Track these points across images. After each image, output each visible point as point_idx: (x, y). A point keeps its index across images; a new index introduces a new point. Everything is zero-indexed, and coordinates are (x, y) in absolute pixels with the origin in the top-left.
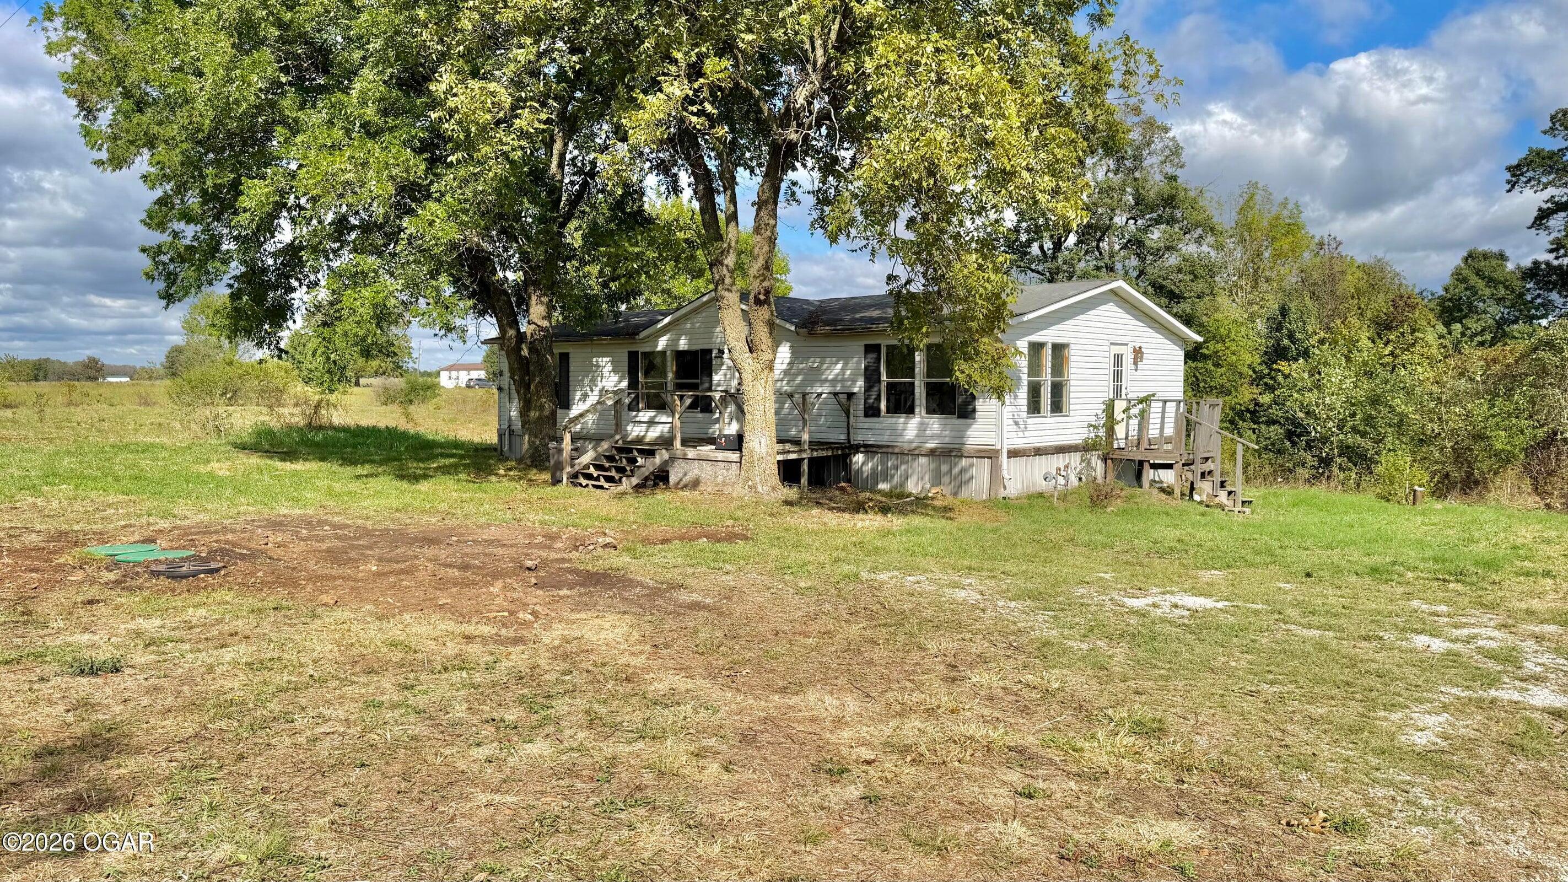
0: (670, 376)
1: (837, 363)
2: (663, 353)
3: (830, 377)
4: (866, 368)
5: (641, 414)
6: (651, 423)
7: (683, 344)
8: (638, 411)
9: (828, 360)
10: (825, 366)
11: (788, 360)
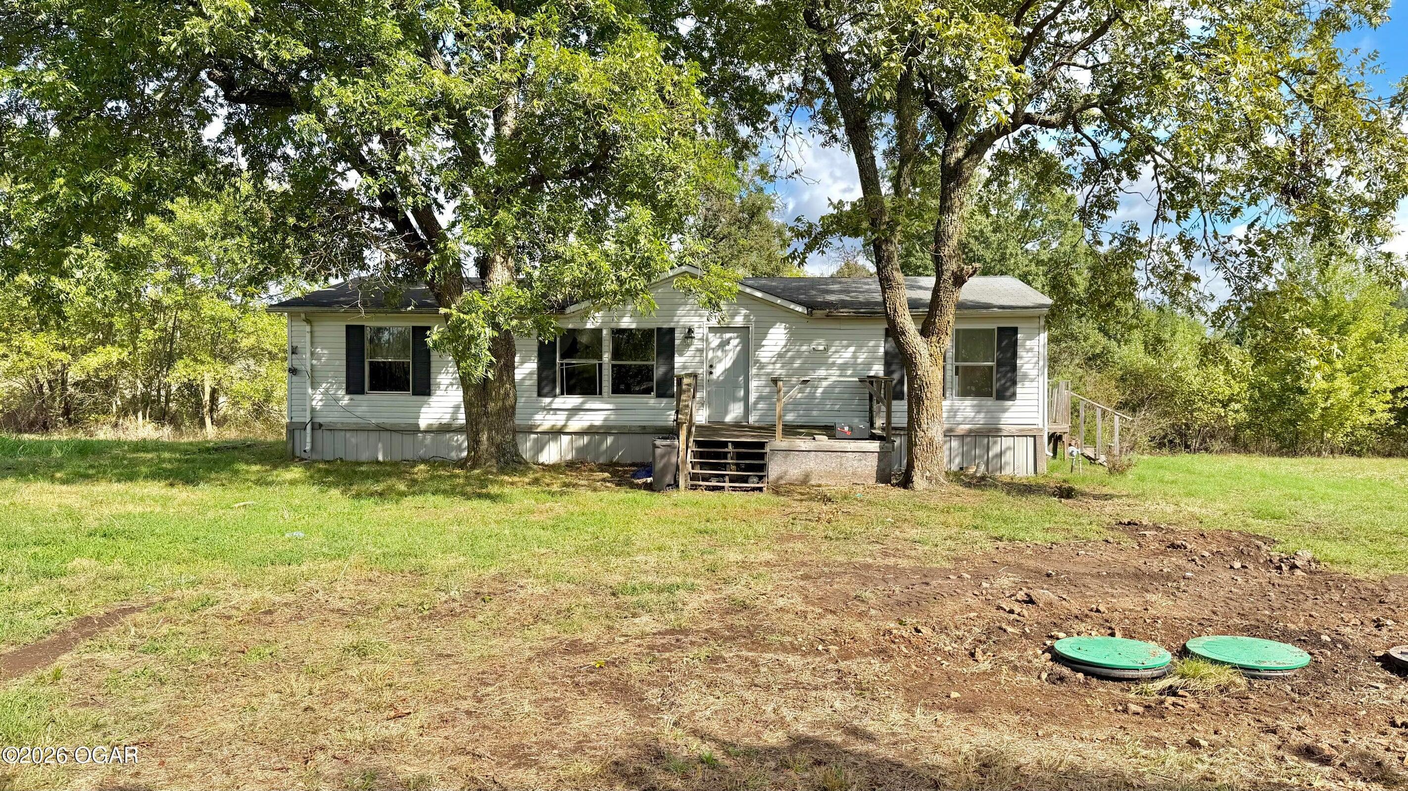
0: (606, 357)
1: (848, 346)
2: (598, 332)
3: (840, 361)
4: (886, 353)
5: (557, 400)
6: (574, 411)
7: (627, 322)
8: (555, 396)
9: (837, 343)
10: (833, 349)
11: (783, 343)
